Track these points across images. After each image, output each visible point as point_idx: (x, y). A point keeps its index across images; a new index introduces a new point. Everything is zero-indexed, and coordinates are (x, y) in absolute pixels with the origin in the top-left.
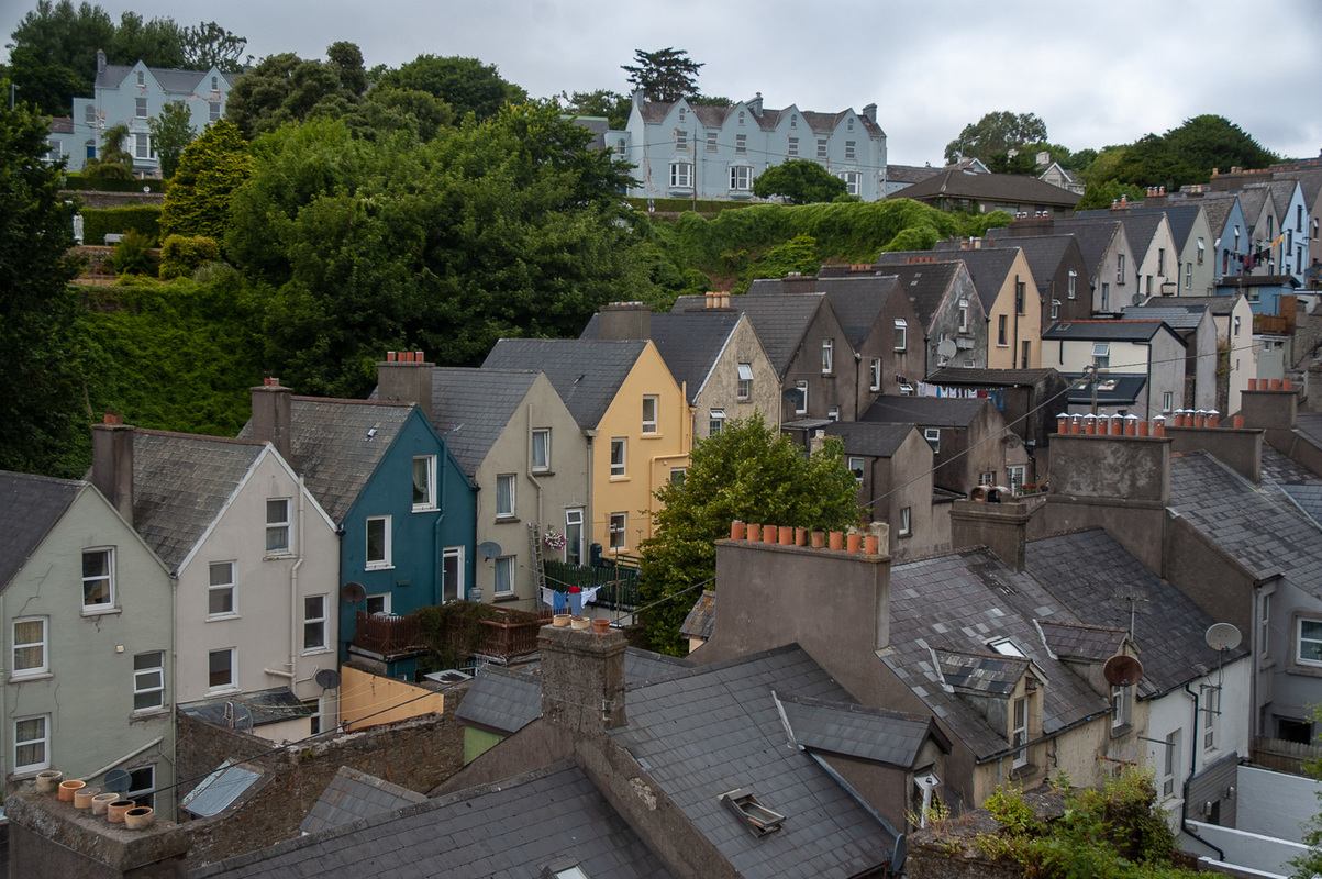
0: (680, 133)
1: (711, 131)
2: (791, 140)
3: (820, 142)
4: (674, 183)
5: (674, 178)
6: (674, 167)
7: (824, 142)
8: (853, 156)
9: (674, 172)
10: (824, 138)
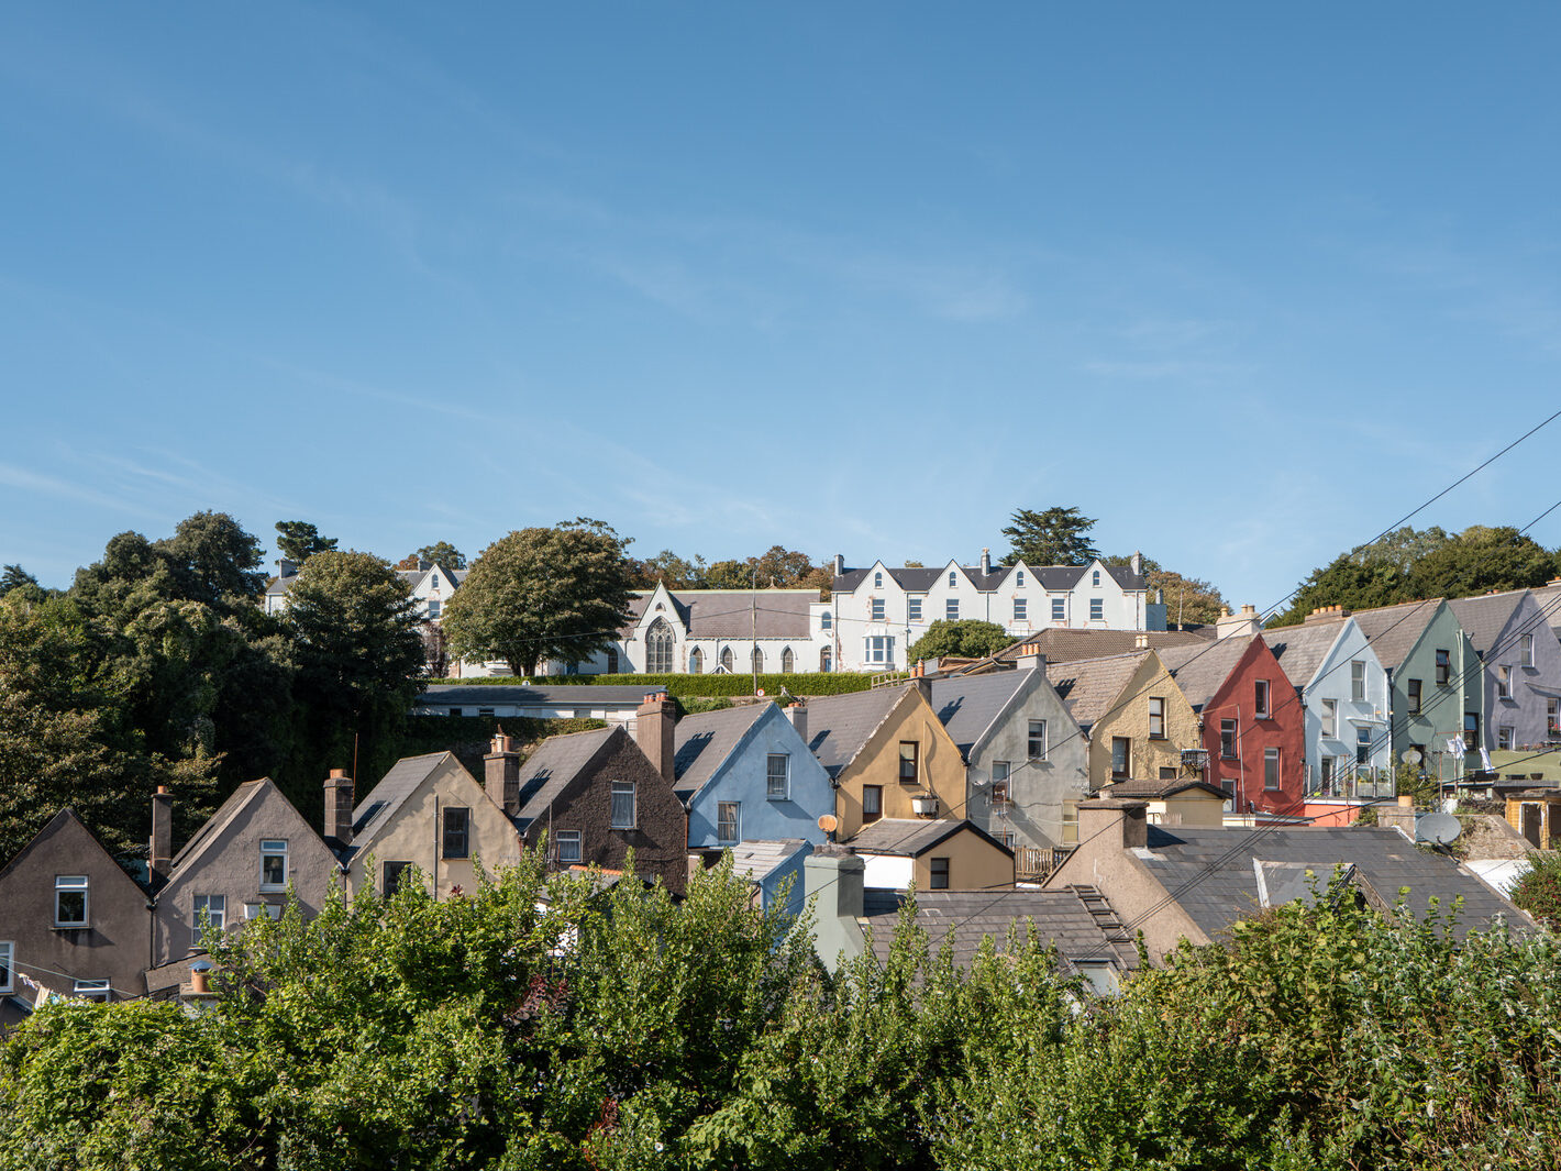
0: (875, 602)
1: (913, 597)
2: (1017, 602)
3: (1055, 602)
4: (868, 660)
5: (868, 653)
6: (868, 641)
7: (1061, 602)
8: (1100, 616)
9: (868, 647)
10: (1059, 596)
